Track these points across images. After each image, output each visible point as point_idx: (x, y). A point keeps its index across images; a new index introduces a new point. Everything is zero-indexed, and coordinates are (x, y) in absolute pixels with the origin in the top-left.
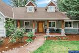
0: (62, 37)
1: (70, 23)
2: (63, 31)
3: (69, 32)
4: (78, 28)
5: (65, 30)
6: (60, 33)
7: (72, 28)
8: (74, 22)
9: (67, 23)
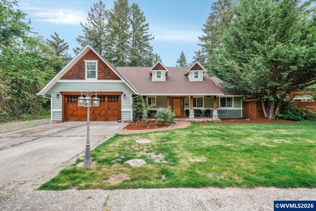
0: (213, 122)
1: (229, 99)
2: (215, 113)
3: (225, 116)
4: (241, 109)
5: (219, 112)
6: (211, 117)
7: (232, 108)
8: (234, 97)
9: (223, 100)
